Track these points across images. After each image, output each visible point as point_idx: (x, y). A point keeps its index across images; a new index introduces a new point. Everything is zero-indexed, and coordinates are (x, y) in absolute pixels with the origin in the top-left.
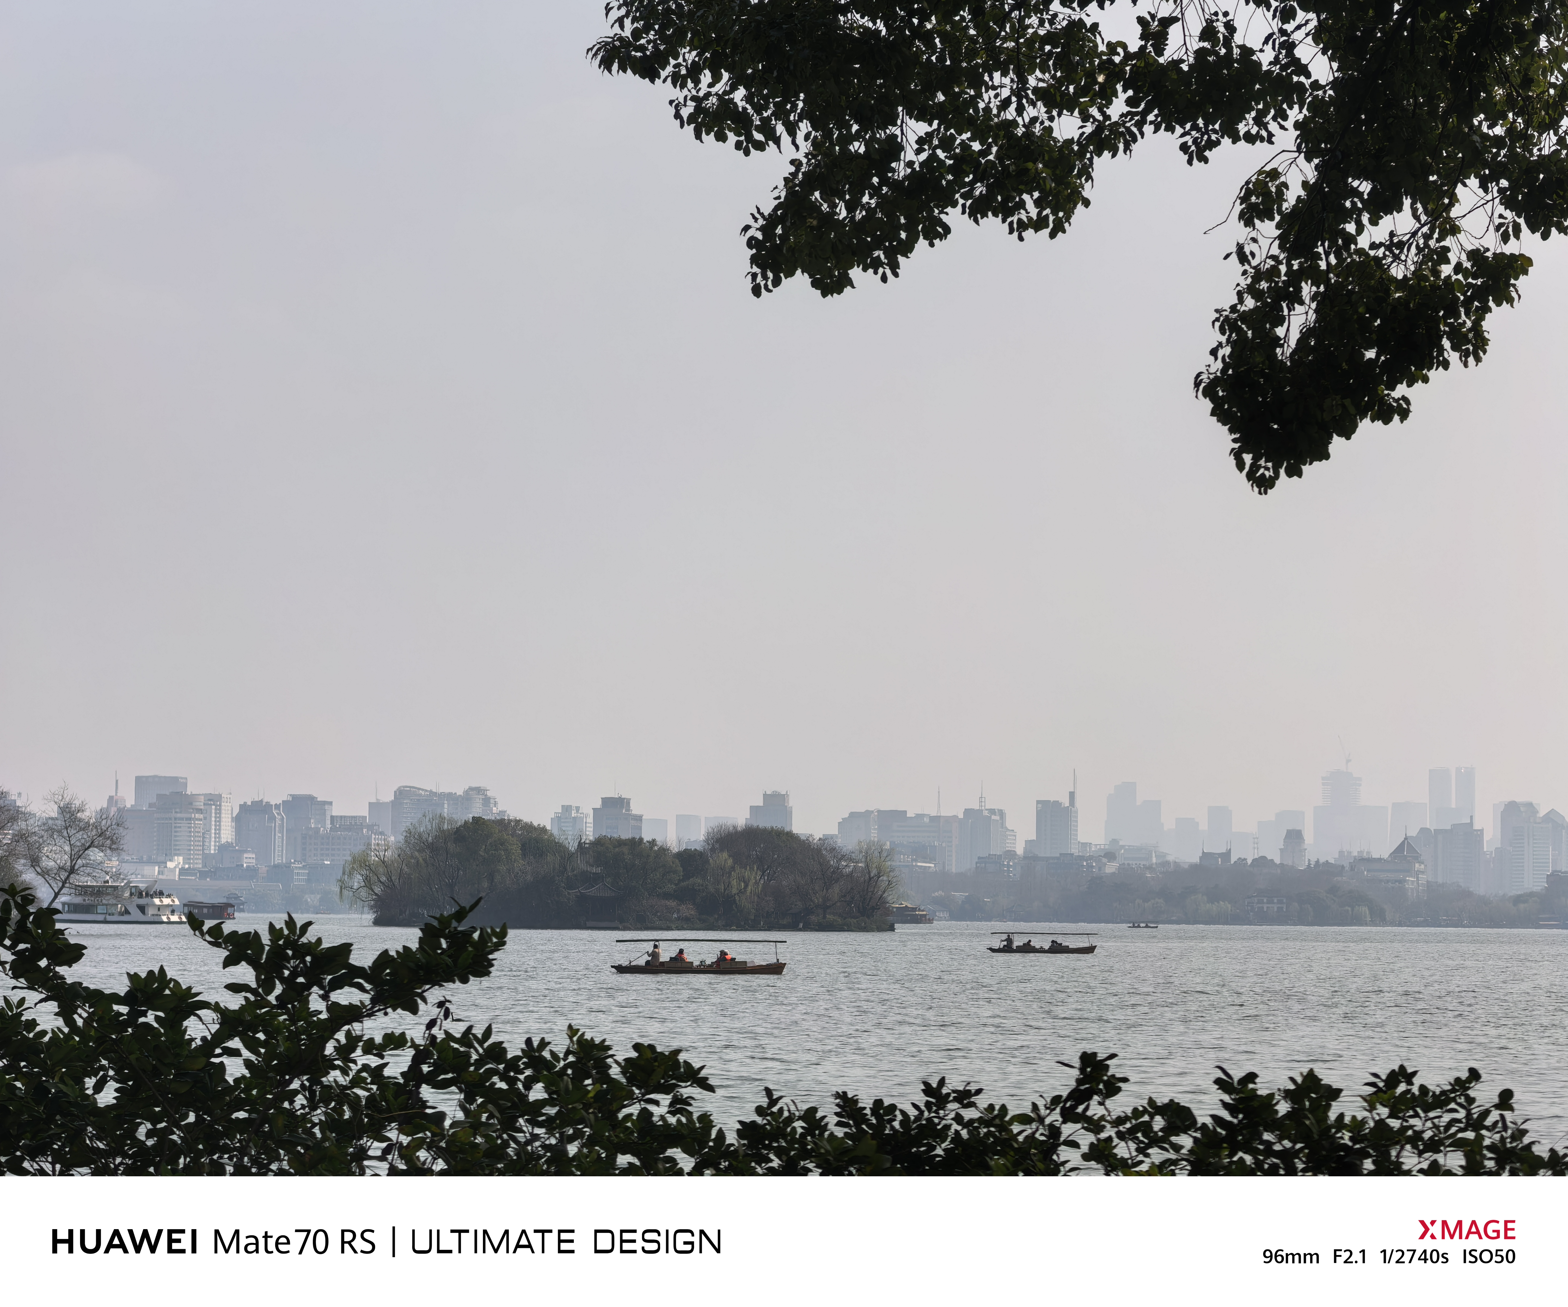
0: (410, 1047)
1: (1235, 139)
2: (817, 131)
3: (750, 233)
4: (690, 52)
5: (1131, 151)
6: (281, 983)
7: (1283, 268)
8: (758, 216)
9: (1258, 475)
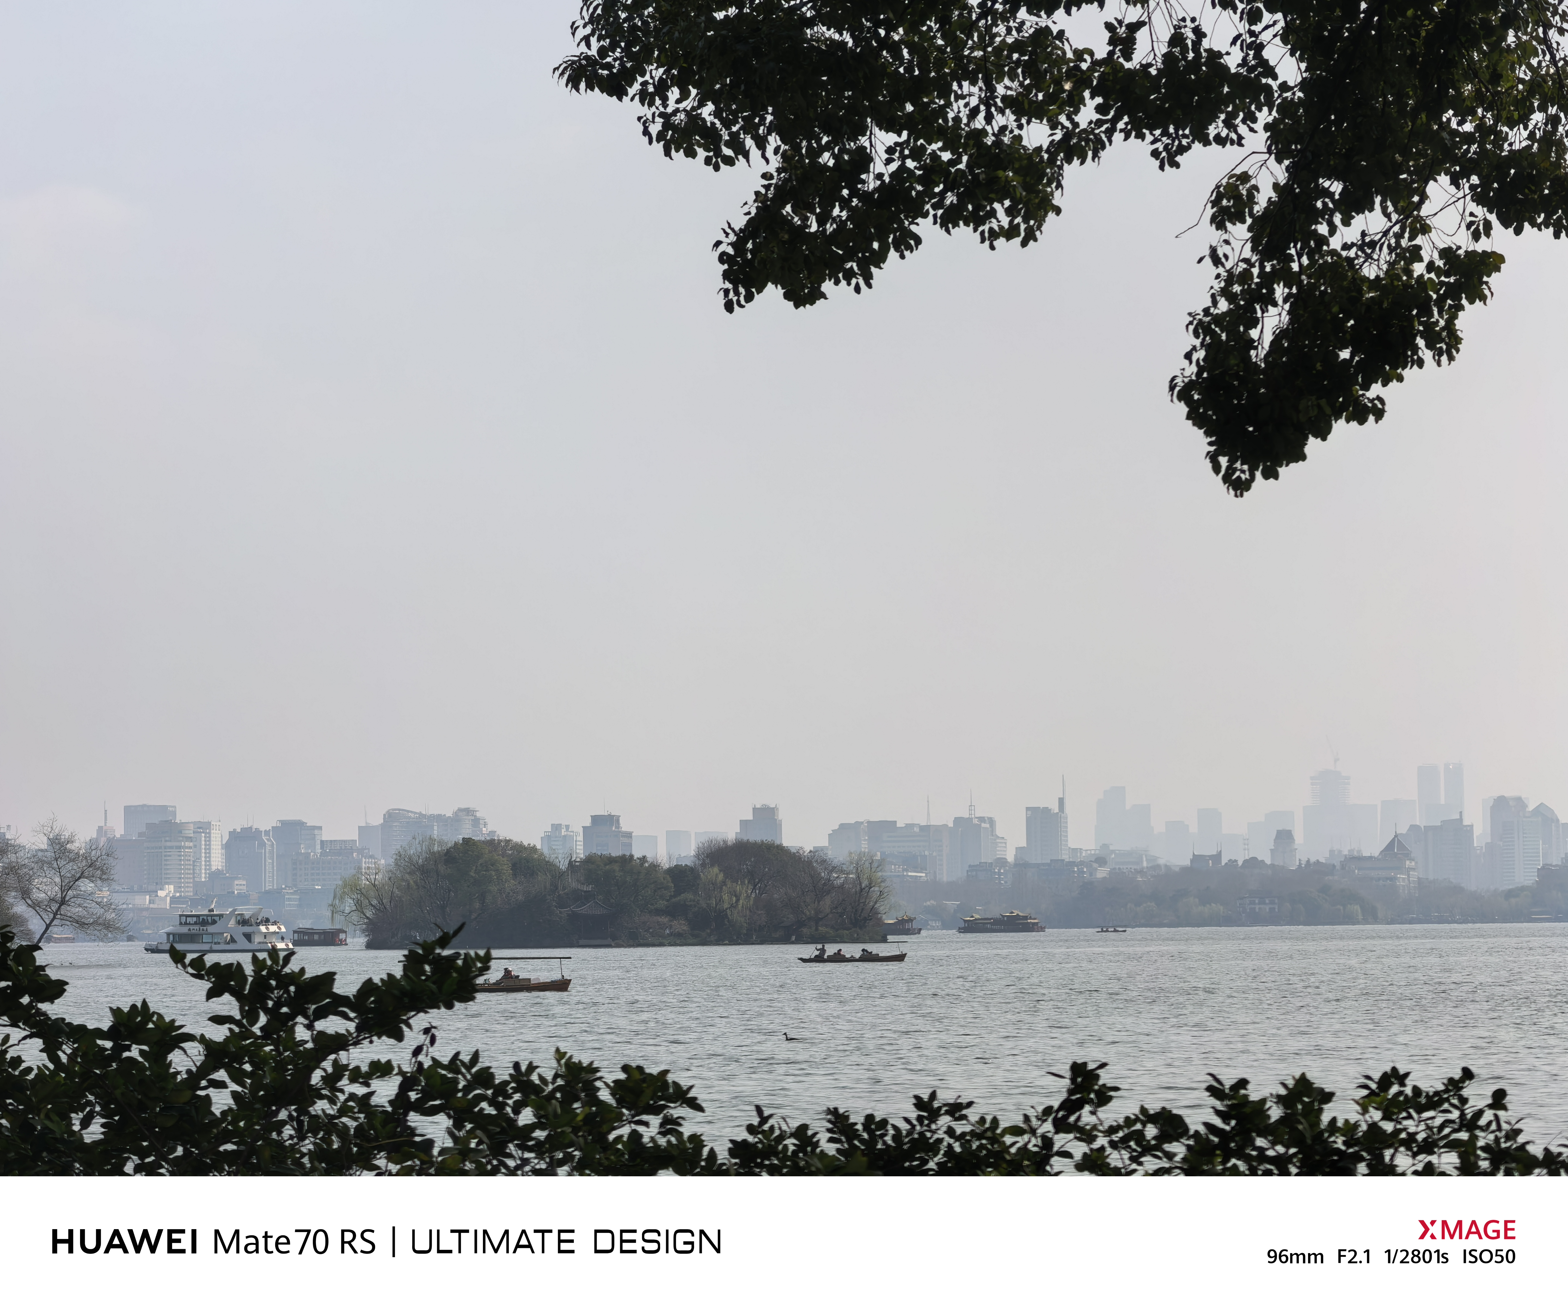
0: (396, 1074)
1: (1206, 143)
2: (786, 145)
3: (722, 248)
4: (656, 69)
5: (1099, 158)
6: (266, 1013)
7: (1255, 271)
8: (729, 231)
9: (1234, 477)
